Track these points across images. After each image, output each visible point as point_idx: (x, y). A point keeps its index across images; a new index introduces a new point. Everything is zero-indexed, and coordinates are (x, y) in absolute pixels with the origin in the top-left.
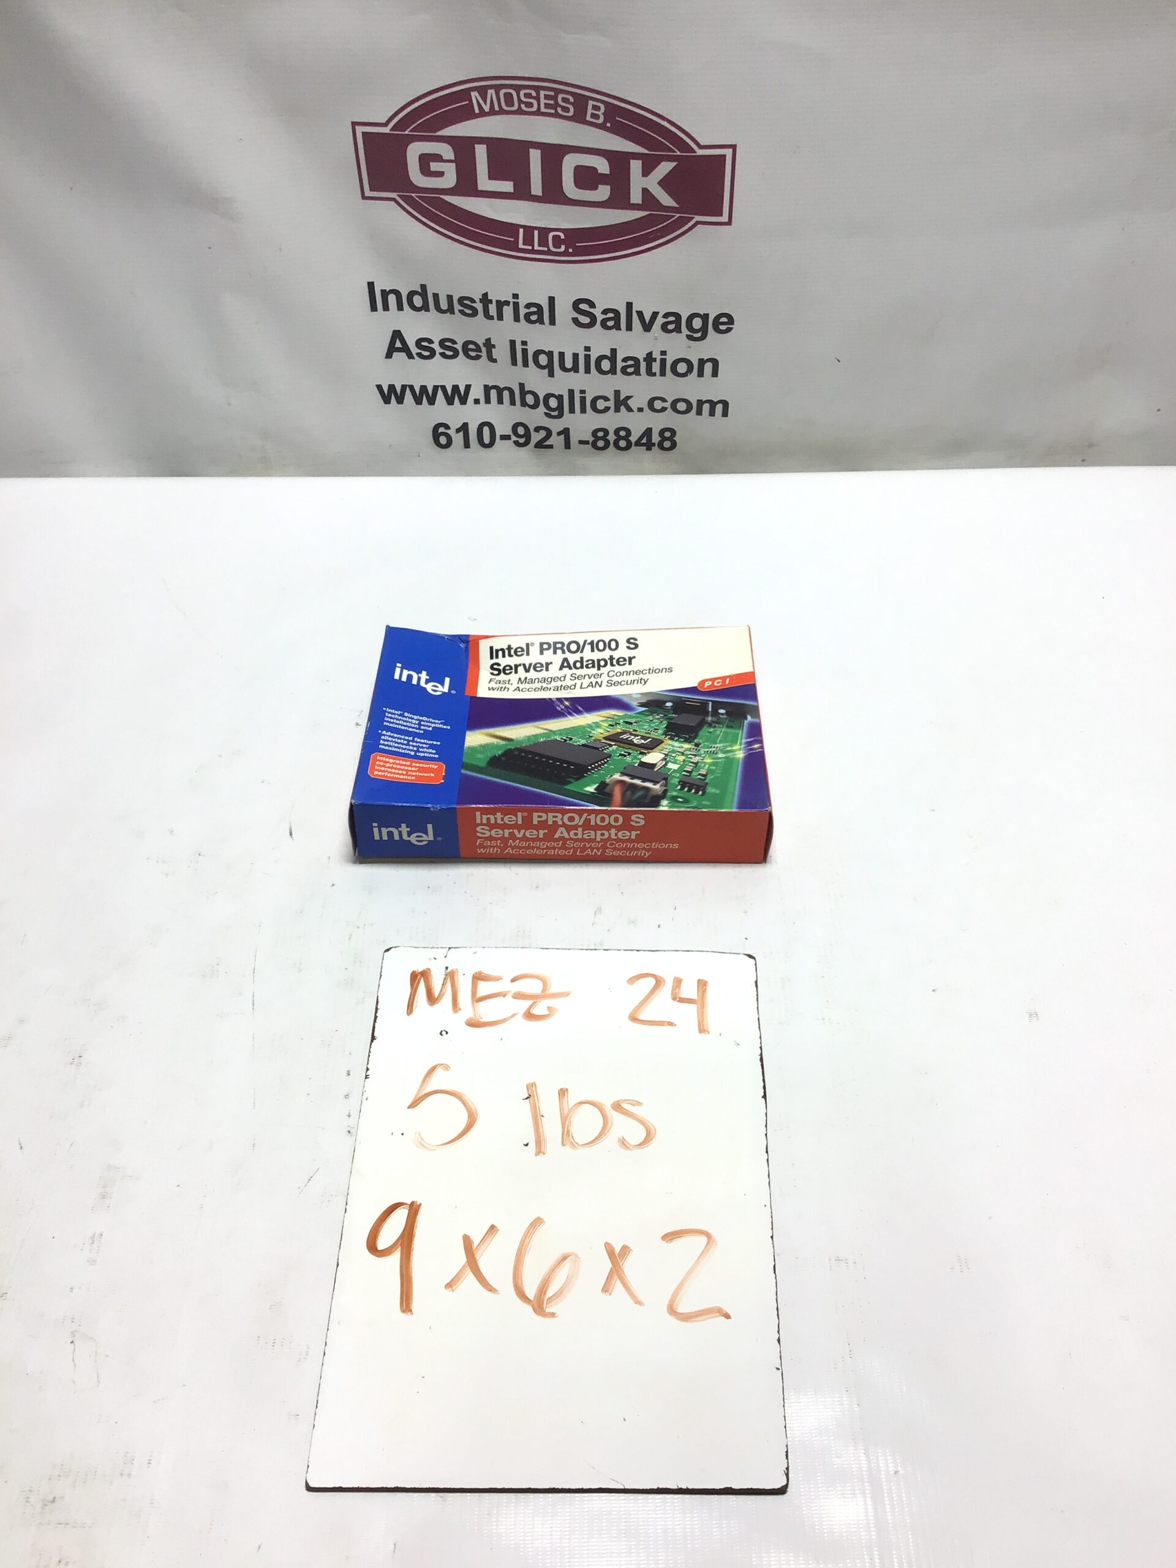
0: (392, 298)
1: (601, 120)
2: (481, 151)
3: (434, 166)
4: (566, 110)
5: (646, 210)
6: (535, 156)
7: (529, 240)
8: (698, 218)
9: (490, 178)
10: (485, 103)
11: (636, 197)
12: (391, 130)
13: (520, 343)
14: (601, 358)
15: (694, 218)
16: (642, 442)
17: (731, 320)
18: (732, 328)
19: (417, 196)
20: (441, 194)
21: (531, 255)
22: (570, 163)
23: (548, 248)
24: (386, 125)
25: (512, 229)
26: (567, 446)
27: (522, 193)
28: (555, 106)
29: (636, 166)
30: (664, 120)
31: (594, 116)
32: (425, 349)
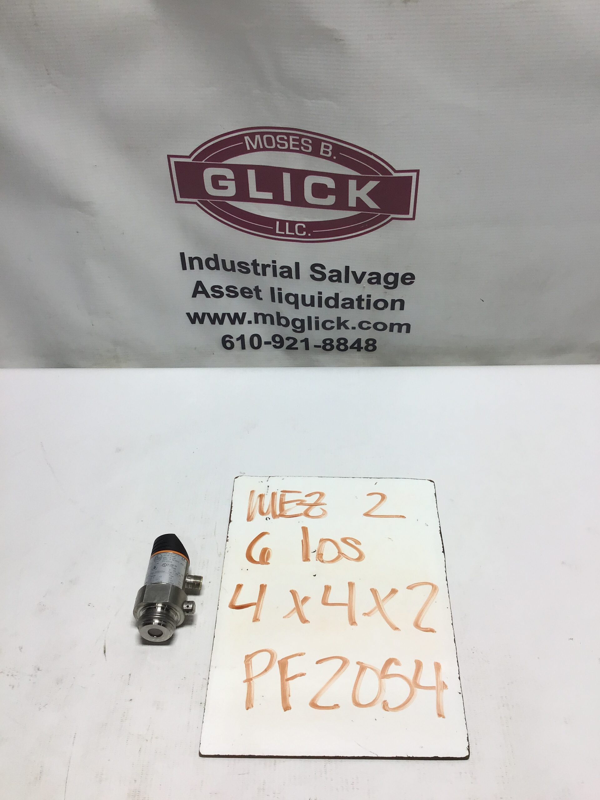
0: (196, 263)
1: (330, 155)
2: (251, 174)
3: (221, 183)
4: (308, 148)
5: (359, 211)
6: (286, 177)
7: (282, 228)
8: (392, 216)
9: (259, 189)
10: (254, 144)
11: (352, 203)
12: (193, 160)
13: (277, 290)
14: (328, 299)
15: (390, 215)
16: (355, 346)
17: (413, 277)
18: (414, 282)
19: (210, 201)
20: (226, 200)
21: (284, 237)
22: (309, 182)
23: (295, 234)
24: (189, 157)
25: (272, 222)
26: (307, 348)
27: (278, 199)
28: (300, 145)
29: (352, 184)
30: (371, 155)
31: (325, 152)
32: (217, 292)
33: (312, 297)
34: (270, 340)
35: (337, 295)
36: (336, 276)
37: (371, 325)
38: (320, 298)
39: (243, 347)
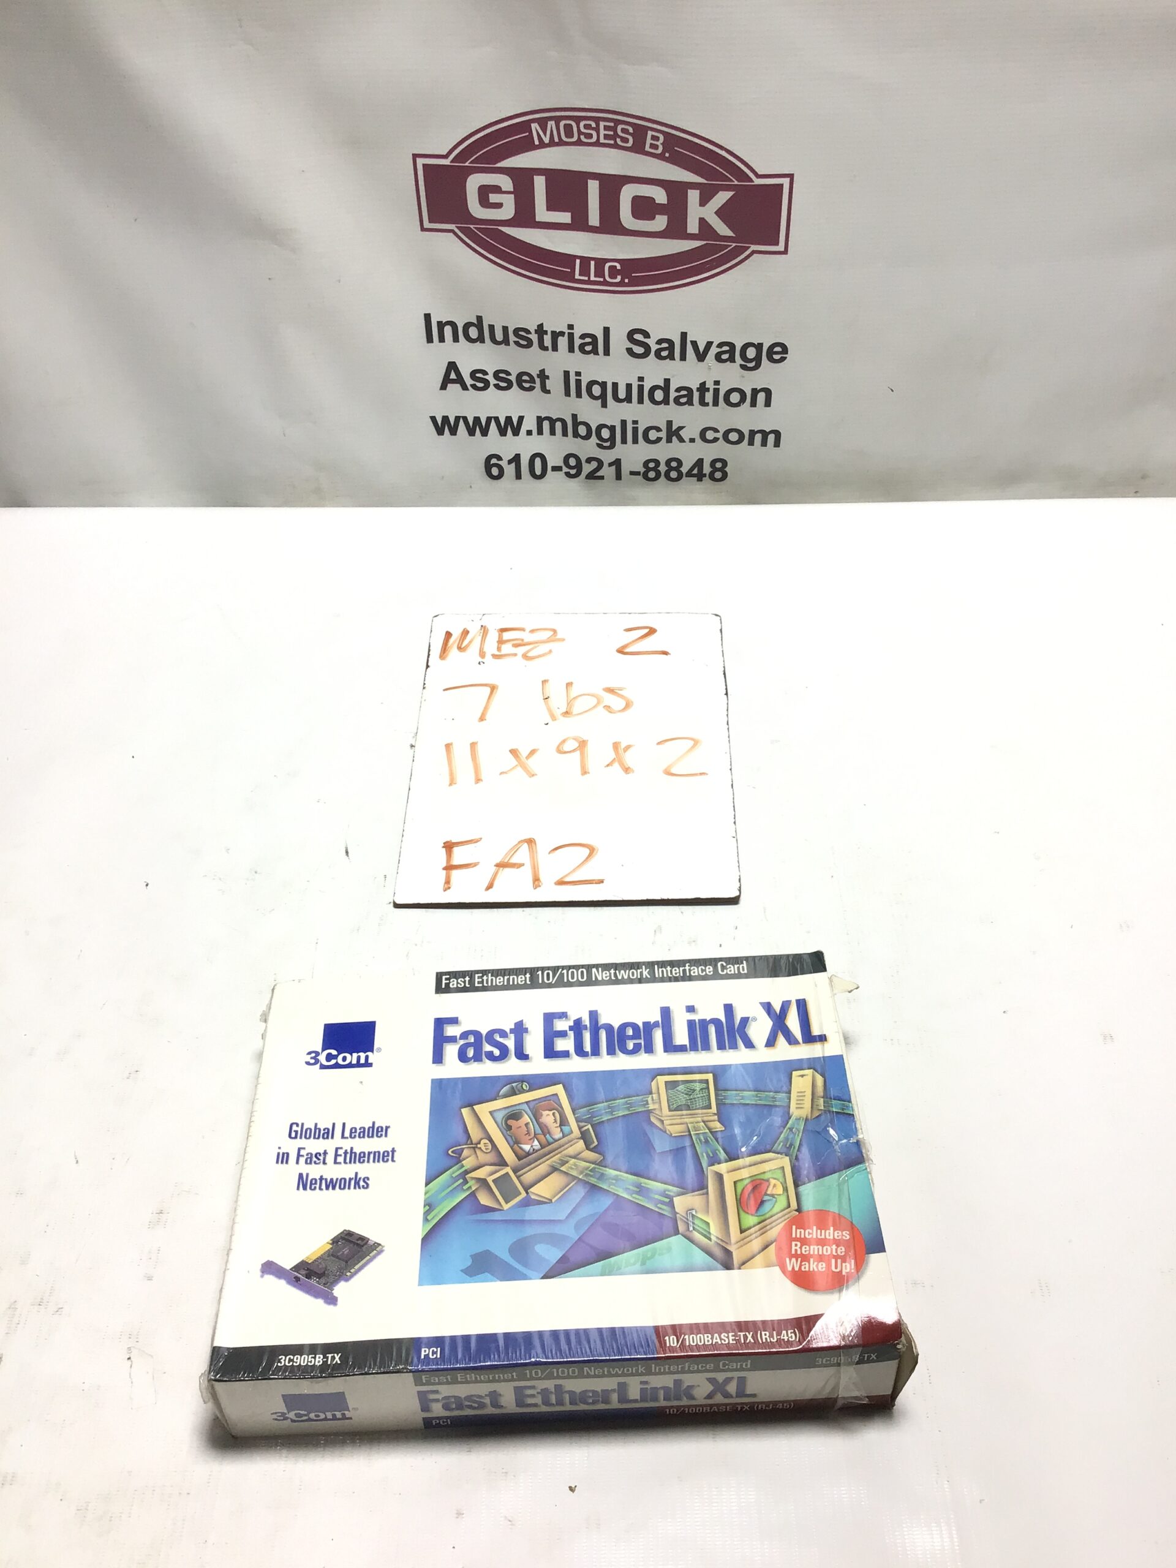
0: (448, 330)
1: (660, 151)
2: (540, 182)
3: (494, 198)
4: (626, 140)
5: (704, 240)
6: (593, 187)
7: (585, 271)
8: (753, 247)
9: (549, 208)
10: (545, 135)
11: (693, 227)
12: (452, 162)
13: (574, 373)
14: (653, 389)
15: (749, 247)
16: (694, 472)
17: (785, 349)
19: (475, 228)
20: (499, 226)
21: (587, 286)
22: (628, 193)
23: (605, 279)
24: (445, 157)
25: (569, 260)
26: (619, 477)
27: (580, 223)
28: (616, 135)
29: (693, 196)
30: (723, 150)
31: (652, 146)
32: (480, 380)
33: (629, 387)
34: (561, 464)
35: (667, 381)
36: (667, 350)
37: (719, 435)
38: (641, 388)
39: (518, 476)
